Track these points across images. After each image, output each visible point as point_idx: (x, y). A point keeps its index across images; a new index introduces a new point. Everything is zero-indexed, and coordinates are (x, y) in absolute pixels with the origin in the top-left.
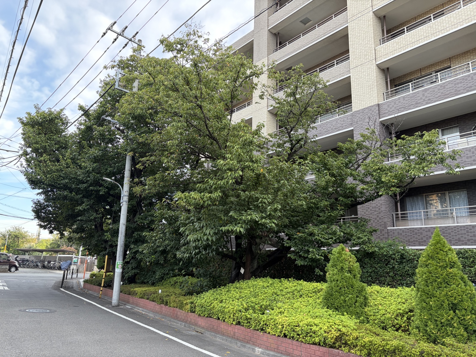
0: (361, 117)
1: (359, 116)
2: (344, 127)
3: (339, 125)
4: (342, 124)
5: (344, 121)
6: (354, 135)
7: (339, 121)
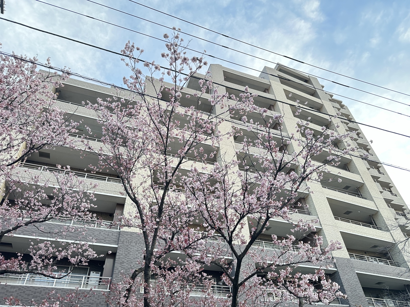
0: (129, 239)
1: (127, 237)
2: (107, 241)
3: (101, 237)
4: (105, 238)
5: (108, 235)
6: (117, 254)
7: (102, 233)
